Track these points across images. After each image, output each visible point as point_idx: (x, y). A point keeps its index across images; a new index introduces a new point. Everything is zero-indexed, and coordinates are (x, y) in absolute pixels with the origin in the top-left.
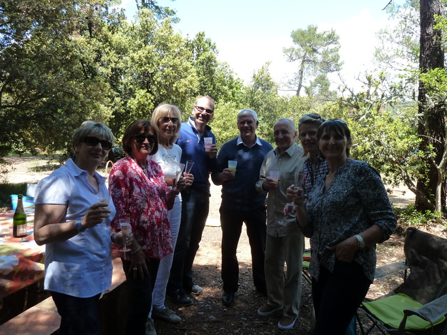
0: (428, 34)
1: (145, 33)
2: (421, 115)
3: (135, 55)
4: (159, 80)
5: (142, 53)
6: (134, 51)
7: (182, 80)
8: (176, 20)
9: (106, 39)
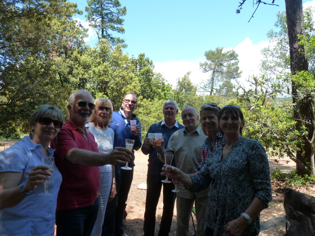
0: (295, 48)
1: (104, 55)
2: (294, 104)
3: (96, 69)
4: (112, 86)
5: (101, 68)
6: (95, 66)
7: (129, 86)
8: (125, 46)
9: (76, 59)
